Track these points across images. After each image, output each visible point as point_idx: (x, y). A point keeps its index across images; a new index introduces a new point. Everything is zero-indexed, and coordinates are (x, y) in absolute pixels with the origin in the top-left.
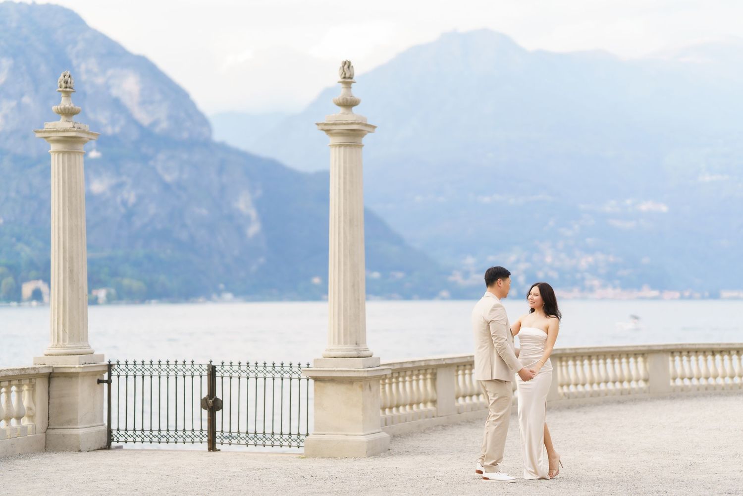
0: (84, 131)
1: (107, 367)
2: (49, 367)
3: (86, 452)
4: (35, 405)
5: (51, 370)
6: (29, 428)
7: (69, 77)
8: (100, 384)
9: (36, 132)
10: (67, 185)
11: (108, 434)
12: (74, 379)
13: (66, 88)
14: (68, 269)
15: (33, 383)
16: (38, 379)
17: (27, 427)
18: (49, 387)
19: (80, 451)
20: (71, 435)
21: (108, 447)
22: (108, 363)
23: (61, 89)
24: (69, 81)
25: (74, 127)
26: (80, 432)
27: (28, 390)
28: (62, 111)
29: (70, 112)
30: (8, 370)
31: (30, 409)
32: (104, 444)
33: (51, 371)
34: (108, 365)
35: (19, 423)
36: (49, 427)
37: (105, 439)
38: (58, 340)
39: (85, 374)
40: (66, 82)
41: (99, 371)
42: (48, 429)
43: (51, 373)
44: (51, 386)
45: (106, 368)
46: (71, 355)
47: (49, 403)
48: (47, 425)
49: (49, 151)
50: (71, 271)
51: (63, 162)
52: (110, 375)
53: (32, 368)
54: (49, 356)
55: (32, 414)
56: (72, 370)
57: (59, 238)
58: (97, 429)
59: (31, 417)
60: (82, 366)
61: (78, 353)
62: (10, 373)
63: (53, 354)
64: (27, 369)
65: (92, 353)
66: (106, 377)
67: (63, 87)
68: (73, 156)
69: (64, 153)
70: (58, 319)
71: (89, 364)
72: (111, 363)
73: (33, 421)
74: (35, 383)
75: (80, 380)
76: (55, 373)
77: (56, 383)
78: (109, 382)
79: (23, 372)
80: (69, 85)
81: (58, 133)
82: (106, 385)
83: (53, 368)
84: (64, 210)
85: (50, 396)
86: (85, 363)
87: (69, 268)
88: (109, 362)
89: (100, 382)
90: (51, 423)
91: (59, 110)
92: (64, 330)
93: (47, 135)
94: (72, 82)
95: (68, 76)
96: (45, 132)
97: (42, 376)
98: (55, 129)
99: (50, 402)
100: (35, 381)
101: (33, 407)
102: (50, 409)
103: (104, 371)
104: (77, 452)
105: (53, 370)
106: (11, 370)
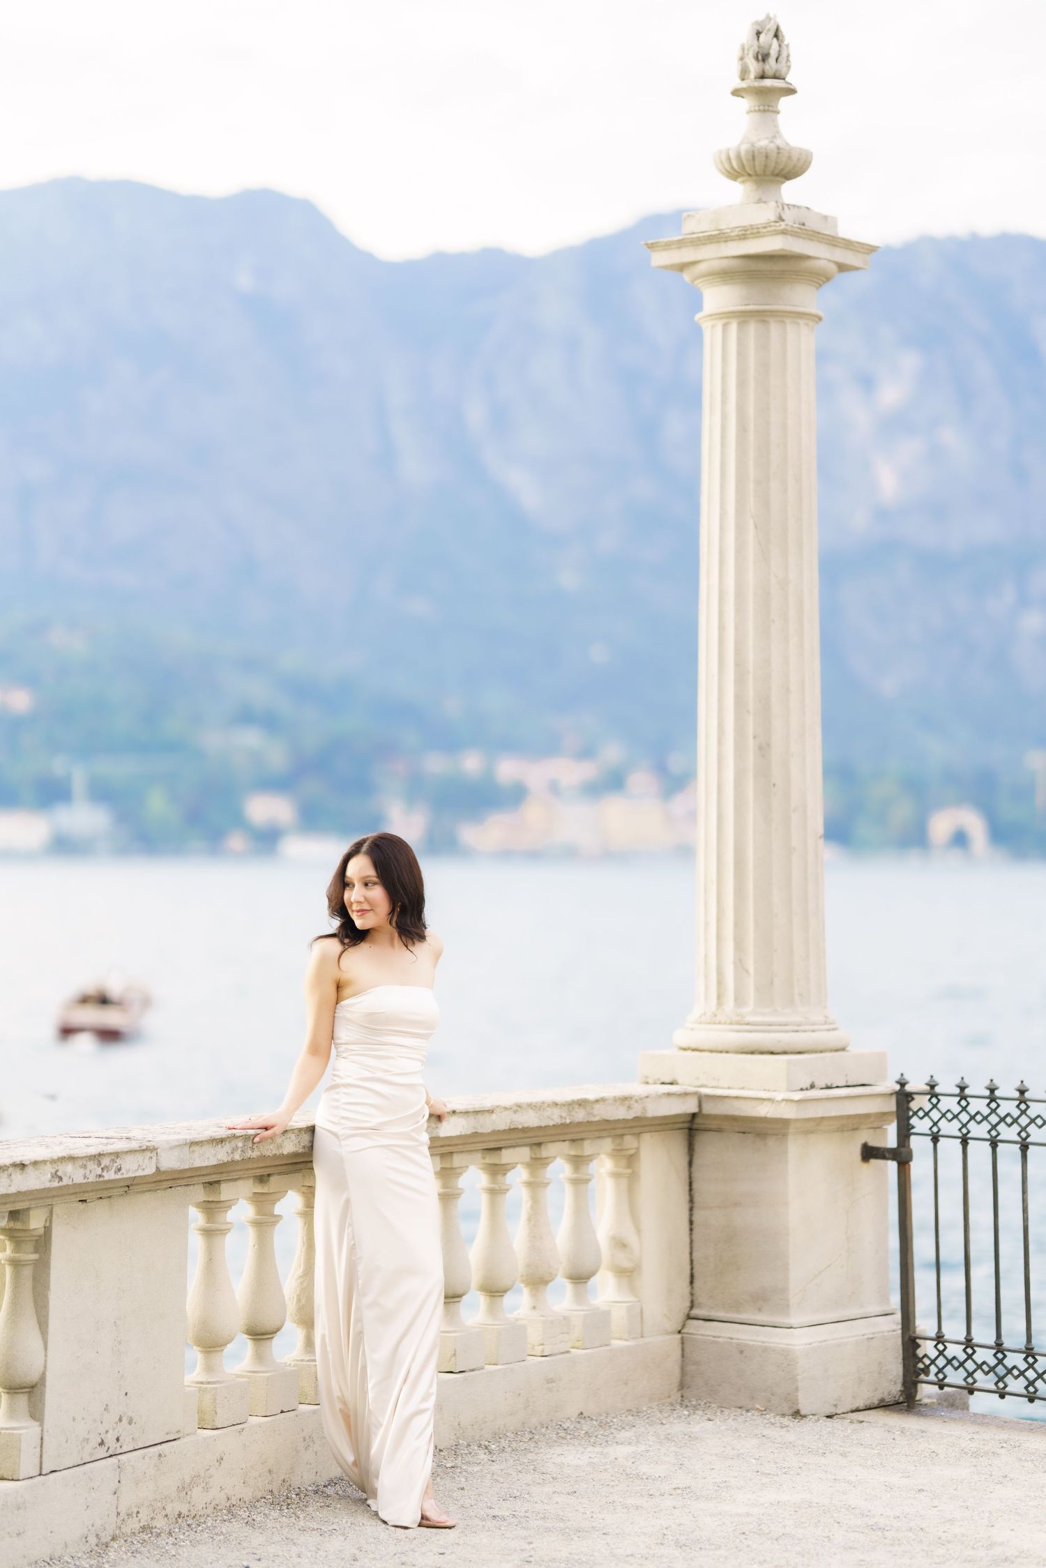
0: (815, 236)
1: (893, 1100)
2: (686, 1094)
3: (823, 1420)
4: (638, 1230)
5: (690, 1107)
6: (619, 1317)
7: (776, 36)
8: (873, 1161)
9: (651, 247)
10: (751, 437)
11: (905, 1349)
12: (771, 1142)
13: (763, 77)
14: (751, 740)
15: (632, 1152)
16: (646, 1137)
17: (608, 1313)
18: (690, 1164)
19: (797, 1414)
20: (765, 1350)
21: (906, 1402)
22: (898, 1087)
23: (744, 85)
24: (773, 53)
25: (781, 219)
26: (798, 1341)
27: (616, 1175)
28: (743, 167)
29: (772, 165)
30: (519, 1106)
31: (620, 1244)
32: (892, 1386)
33: (694, 1109)
34: (896, 1093)
35: (579, 1297)
36: (695, 1312)
37: (895, 1369)
38: (719, 997)
39: (814, 1126)
40: (763, 57)
41: (867, 1116)
42: (689, 1317)
43: (694, 1115)
44: (696, 1161)
45: (891, 1106)
46: (762, 1053)
47: (691, 1222)
48: (688, 1304)
49: (698, 316)
50: (763, 749)
51: (741, 355)
52: (905, 1132)
53: (615, 1099)
54: (689, 1053)
55: (627, 1264)
56: (764, 1111)
57: (722, 628)
58: (862, 1328)
59: (627, 1274)
60: (797, 1096)
61: (787, 1048)
62: (530, 1119)
63: (701, 1048)
64: (597, 1101)
65: (843, 1049)
66: (890, 1139)
67: (752, 76)
68: (774, 328)
69: (744, 317)
70: (719, 920)
71: (828, 1088)
72: (908, 1088)
73: (633, 1289)
74: (638, 1149)
75: (794, 1147)
76: (709, 1117)
77: (711, 1149)
78: (901, 1156)
79: (580, 1115)
80: (771, 65)
81: (723, 245)
82: (892, 1166)
83: (701, 1099)
84: (740, 529)
85: (697, 1199)
86: (812, 1086)
87: (754, 737)
88: (902, 1084)
89: (869, 1153)
90: (701, 1298)
91: (735, 164)
92: (739, 964)
93: (686, 255)
94: (784, 54)
95: (772, 33)
96: (681, 244)
97: (663, 1124)
98: (717, 232)
99: (694, 1218)
100: (635, 1145)
101: (632, 1238)
102: (696, 1245)
103: (884, 1114)
104: (786, 1421)
105: (700, 1106)
106: (531, 1106)
